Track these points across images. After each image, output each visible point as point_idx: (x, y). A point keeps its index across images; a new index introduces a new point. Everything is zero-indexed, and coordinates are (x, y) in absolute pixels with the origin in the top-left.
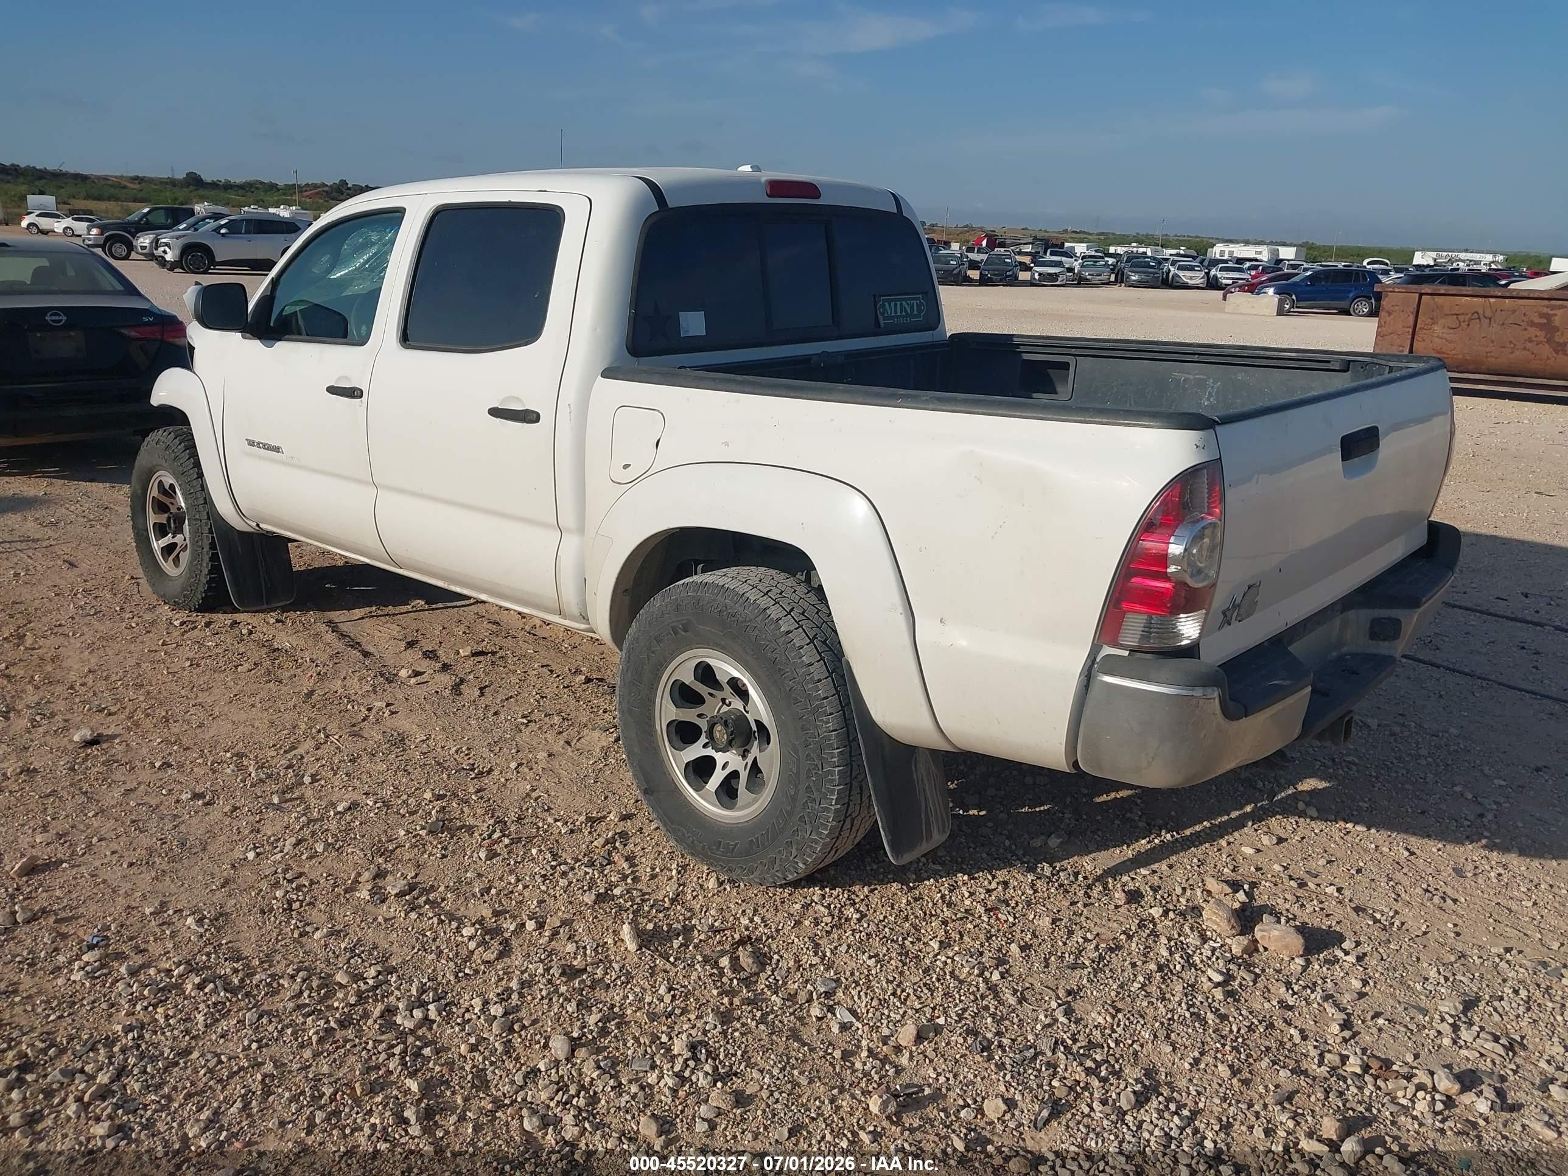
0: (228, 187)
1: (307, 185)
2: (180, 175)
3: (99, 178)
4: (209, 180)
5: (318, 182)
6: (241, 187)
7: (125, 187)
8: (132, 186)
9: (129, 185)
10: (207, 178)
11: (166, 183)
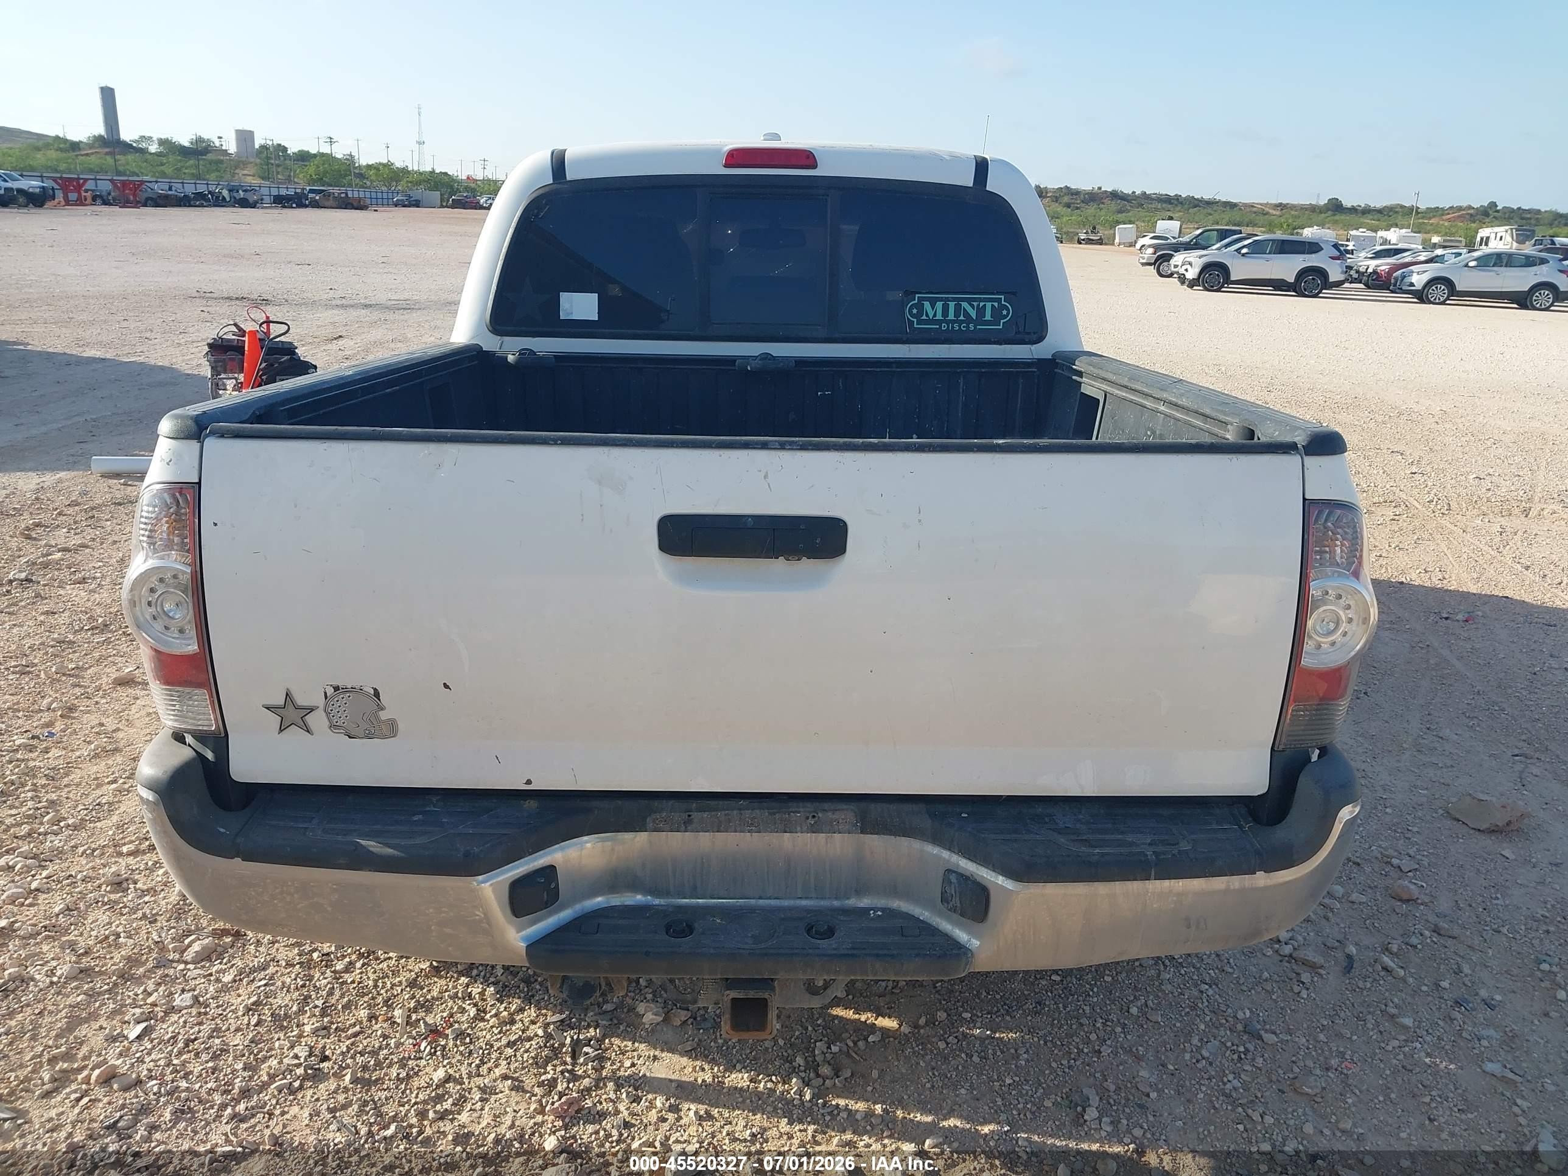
0: (1367, 211)
1: (1451, 208)
2: (1323, 201)
3: (1245, 205)
4: (1349, 205)
5: (1465, 204)
6: (1380, 211)
7: (1267, 213)
8: (1274, 212)
9: (1271, 211)
10: (1347, 203)
11: (1306, 209)
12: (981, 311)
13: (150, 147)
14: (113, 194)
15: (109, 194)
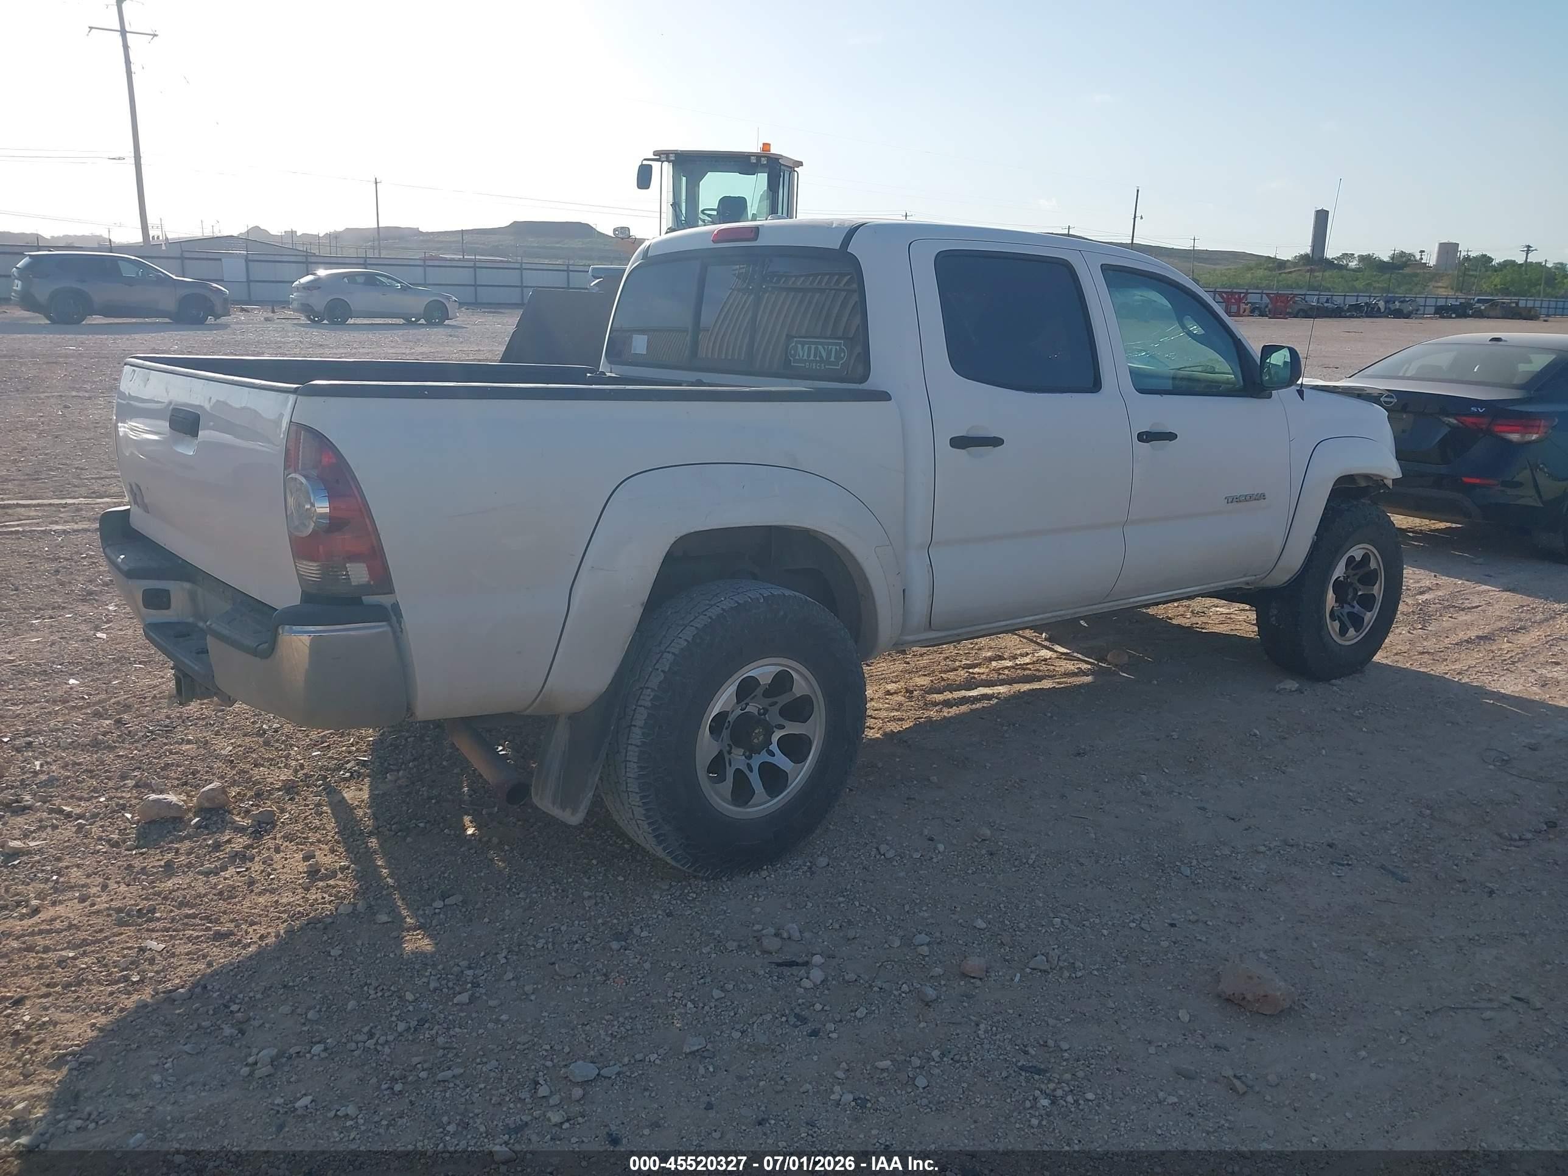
12: (829, 353)
13: (1350, 264)
14: (1270, 306)
15: (1267, 307)
